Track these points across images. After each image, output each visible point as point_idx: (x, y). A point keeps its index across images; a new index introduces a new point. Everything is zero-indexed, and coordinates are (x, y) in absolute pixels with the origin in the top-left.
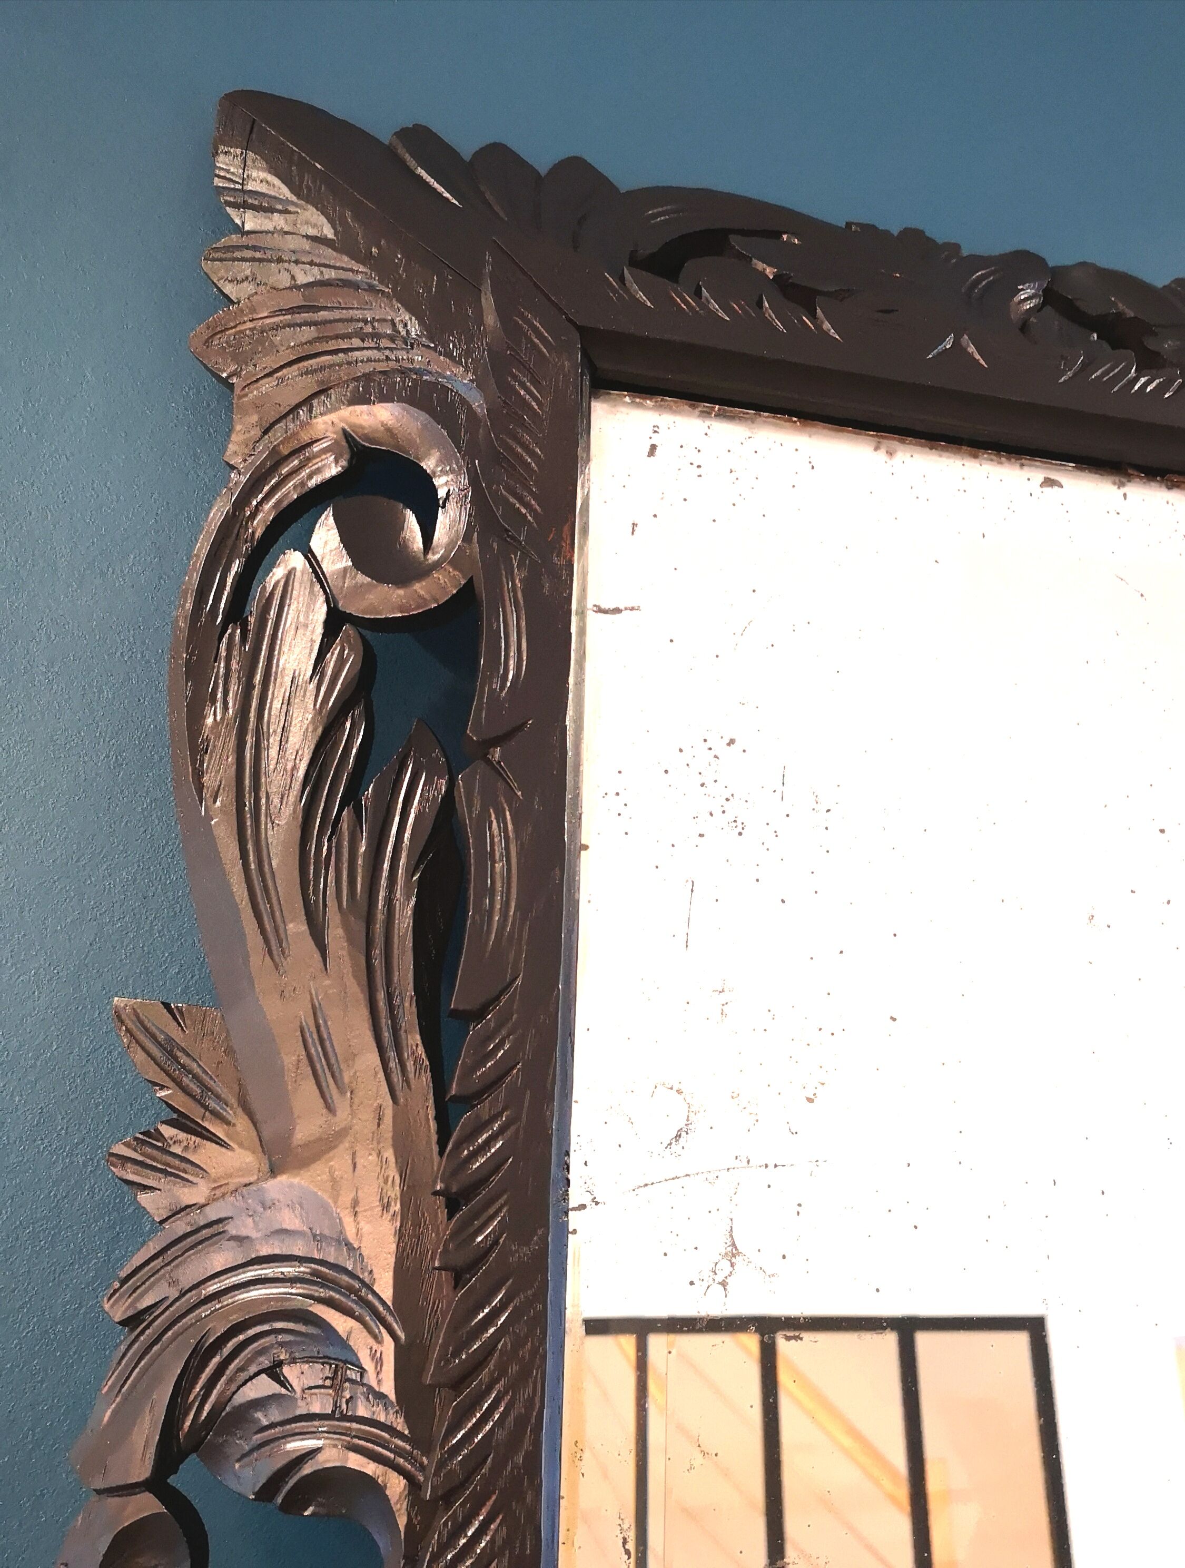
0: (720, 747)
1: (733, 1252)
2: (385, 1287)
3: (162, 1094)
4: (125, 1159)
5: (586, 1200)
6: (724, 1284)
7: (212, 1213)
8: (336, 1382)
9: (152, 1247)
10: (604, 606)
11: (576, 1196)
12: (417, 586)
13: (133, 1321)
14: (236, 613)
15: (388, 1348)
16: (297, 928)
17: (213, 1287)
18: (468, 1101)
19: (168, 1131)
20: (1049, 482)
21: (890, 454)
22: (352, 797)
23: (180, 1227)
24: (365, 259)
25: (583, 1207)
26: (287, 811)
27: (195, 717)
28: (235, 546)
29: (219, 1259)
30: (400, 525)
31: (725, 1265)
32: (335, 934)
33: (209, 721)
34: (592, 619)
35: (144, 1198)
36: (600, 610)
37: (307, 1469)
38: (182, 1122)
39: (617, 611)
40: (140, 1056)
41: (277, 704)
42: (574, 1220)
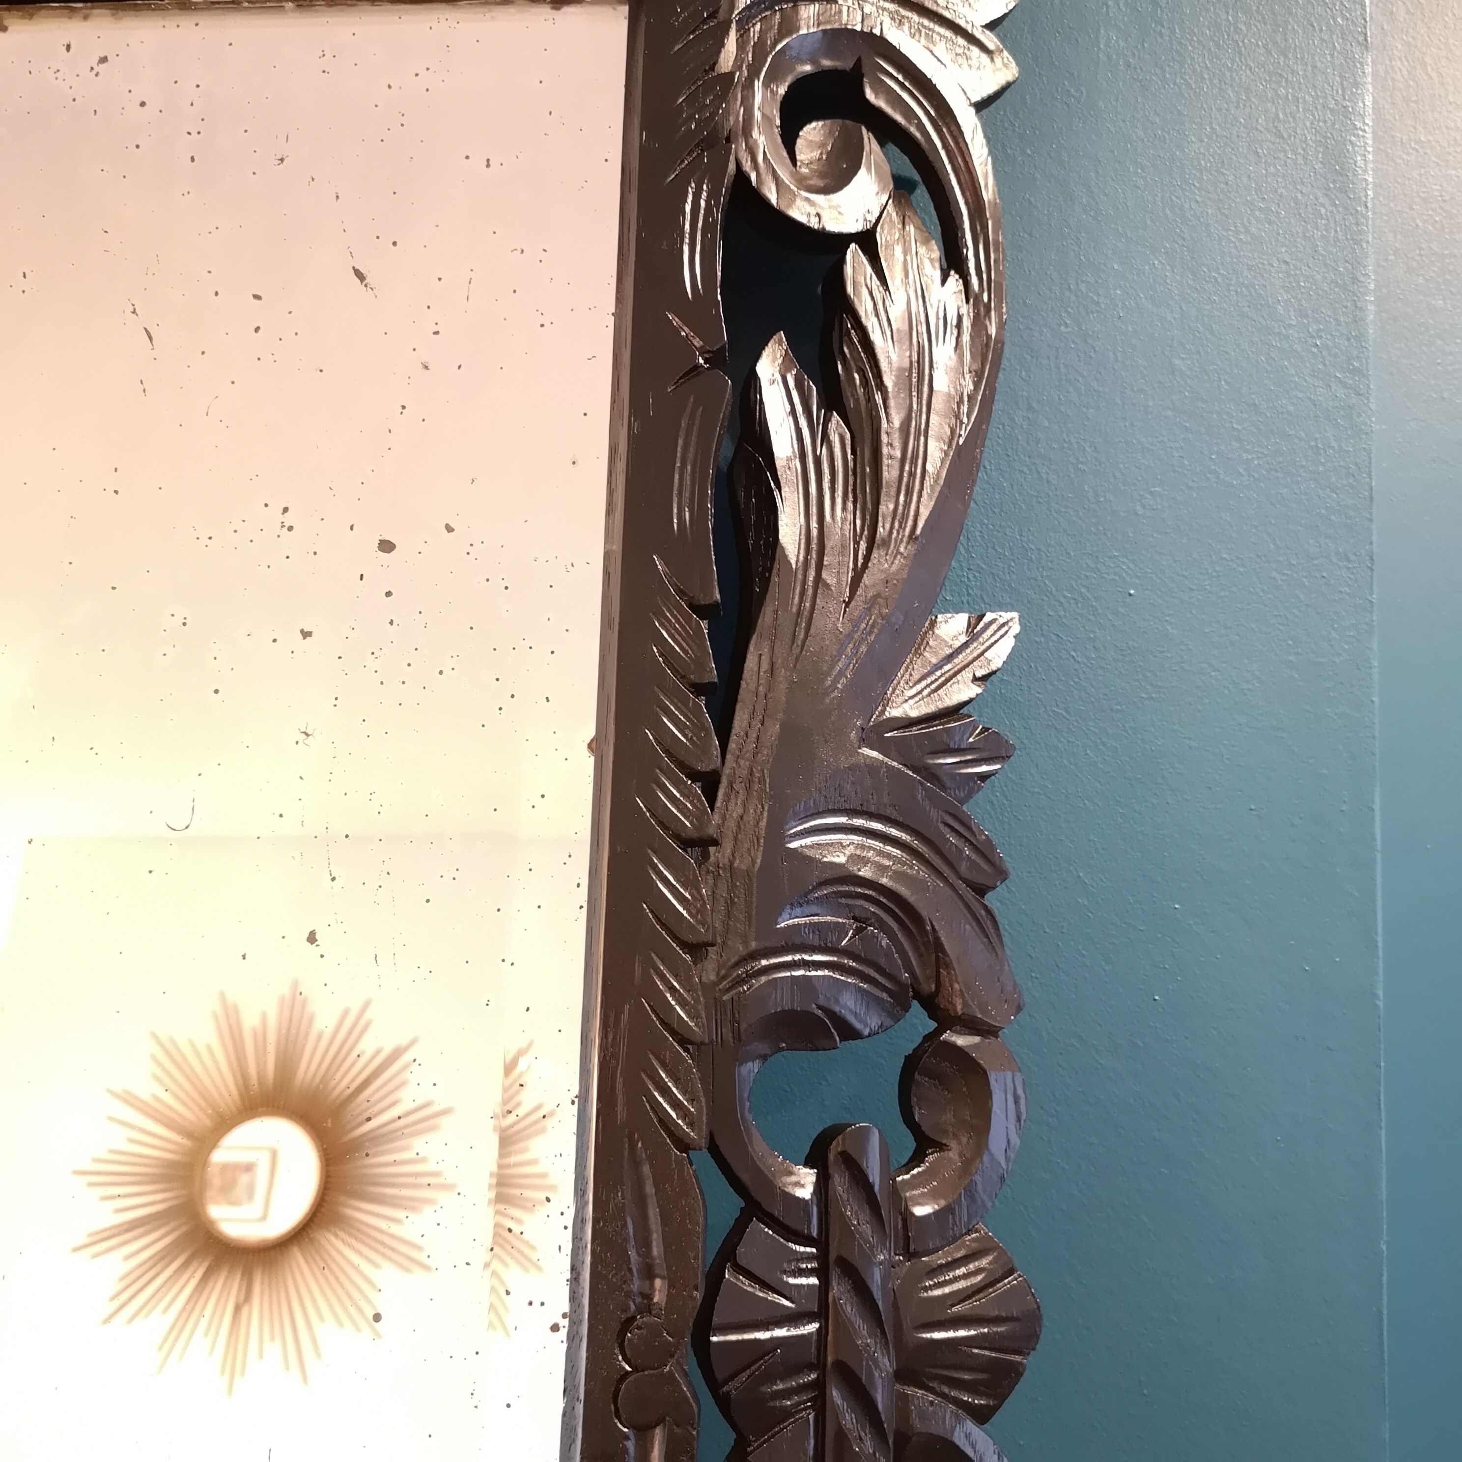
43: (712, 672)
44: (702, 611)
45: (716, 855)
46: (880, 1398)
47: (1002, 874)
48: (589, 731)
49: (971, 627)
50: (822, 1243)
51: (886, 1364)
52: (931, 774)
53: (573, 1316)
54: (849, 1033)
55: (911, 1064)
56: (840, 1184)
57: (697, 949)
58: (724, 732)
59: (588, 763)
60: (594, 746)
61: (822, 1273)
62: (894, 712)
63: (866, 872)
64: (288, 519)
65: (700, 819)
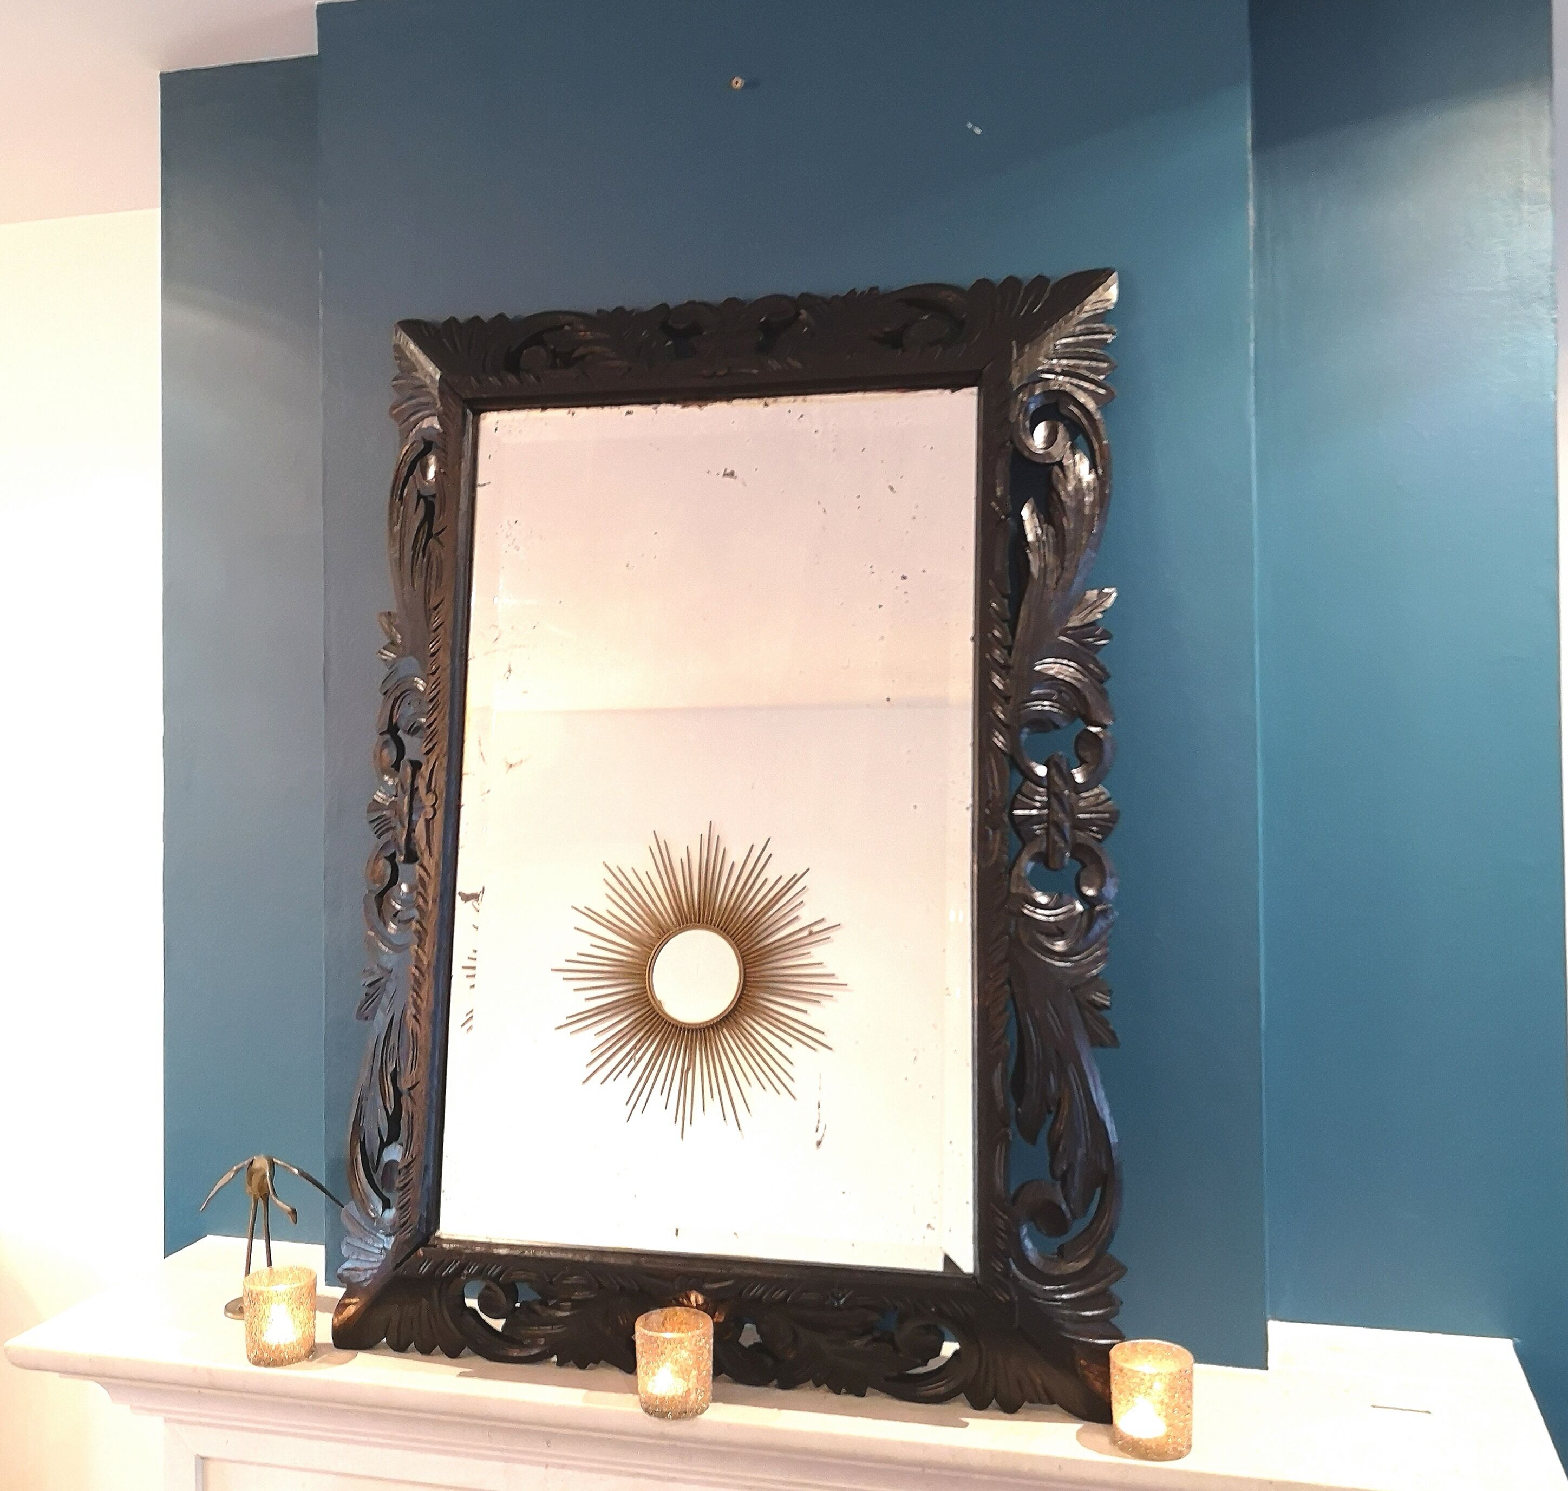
1: (510, 670)
5: (471, 657)
6: (507, 679)
8: (420, 704)
10: (481, 483)
11: (469, 656)
16: (411, 589)
21: (573, 414)
22: (424, 550)
25: (471, 659)
29: (399, 675)
31: (508, 674)
36: (479, 485)
37: (415, 726)
39: (484, 484)
42: (468, 664)
43: (1008, 615)
44: (1004, 596)
45: (1012, 672)
46: (1068, 835)
47: (1108, 676)
48: (971, 633)
49: (1099, 593)
50: (1048, 788)
51: (1067, 825)
52: (1084, 644)
53: (973, 806)
54: (1057, 727)
55: (1079, 738)
56: (1053, 771)
57: (1007, 699)
58: (1013, 634)
59: (971, 645)
60: (973, 639)
61: (1048, 796)
62: (1070, 625)
63: (1060, 677)
64: (873, 570)
65: (1006, 660)
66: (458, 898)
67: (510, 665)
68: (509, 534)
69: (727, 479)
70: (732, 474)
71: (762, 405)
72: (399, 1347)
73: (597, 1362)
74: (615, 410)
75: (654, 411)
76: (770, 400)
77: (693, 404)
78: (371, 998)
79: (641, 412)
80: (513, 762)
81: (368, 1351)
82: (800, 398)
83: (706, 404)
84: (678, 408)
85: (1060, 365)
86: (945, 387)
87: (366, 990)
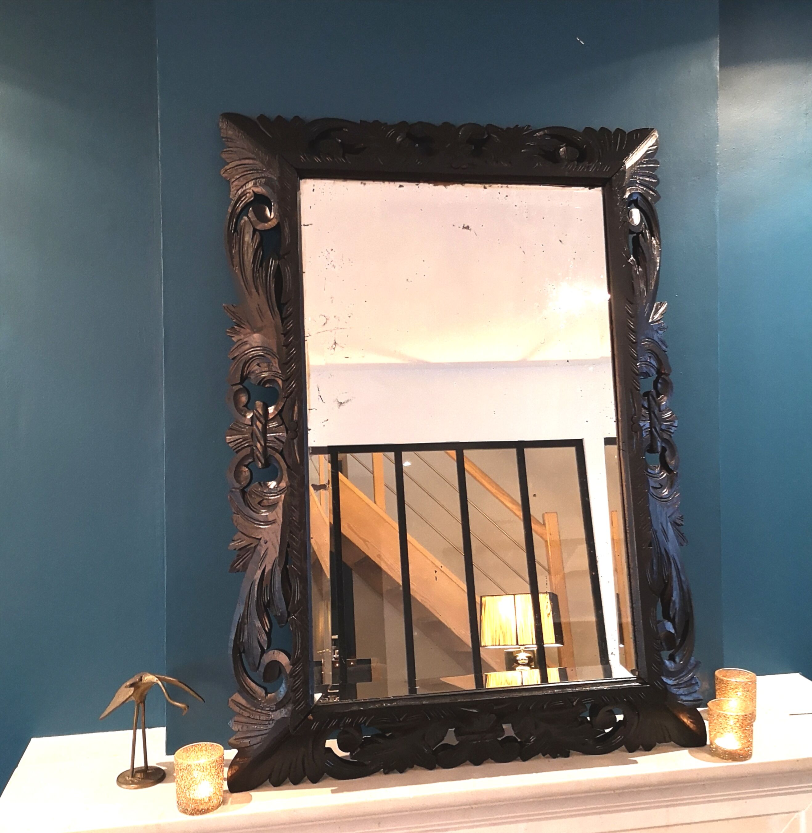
0: (330, 251)
1: (335, 344)
2: (275, 350)
3: (234, 321)
4: (229, 332)
5: (308, 335)
6: (334, 349)
7: (245, 340)
8: (269, 365)
9: (236, 346)
10: (306, 224)
11: (306, 334)
12: (269, 223)
13: (233, 359)
14: (235, 230)
15: (277, 360)
16: (254, 290)
17: (246, 352)
18: (286, 318)
19: (236, 327)
20: (401, 186)
21: (365, 184)
22: (261, 265)
23: (240, 343)
24: (253, 153)
25: (308, 336)
26: (249, 269)
27: (231, 252)
28: (234, 216)
29: (248, 346)
30: (265, 210)
31: (334, 346)
32: (261, 291)
33: (233, 252)
34: (303, 227)
35: (233, 339)
36: (304, 225)
37: (265, 380)
38: (238, 325)
39: (308, 225)
40: (228, 314)
41: (245, 248)
42: (306, 339)
46: (659, 434)
50: (649, 409)
51: (658, 428)
55: (655, 382)
56: (651, 399)
61: (649, 414)
66: (311, 489)
67: (335, 341)
68: (328, 258)
69: (465, 230)
70: (468, 228)
71: (483, 188)
72: (277, 783)
73: (412, 767)
74: (392, 184)
75: (417, 187)
76: (487, 186)
77: (441, 185)
78: (241, 558)
79: (409, 188)
80: (342, 401)
81: (255, 790)
82: (505, 186)
83: (449, 185)
84: (431, 185)
85: (639, 179)
86: (585, 186)
87: (237, 553)
